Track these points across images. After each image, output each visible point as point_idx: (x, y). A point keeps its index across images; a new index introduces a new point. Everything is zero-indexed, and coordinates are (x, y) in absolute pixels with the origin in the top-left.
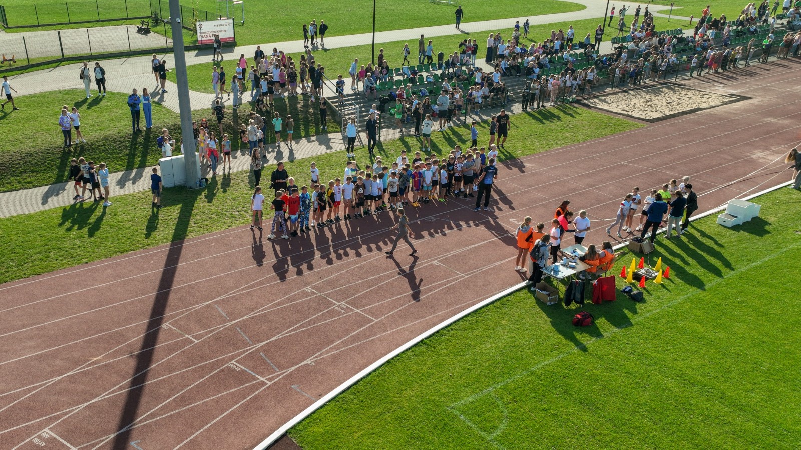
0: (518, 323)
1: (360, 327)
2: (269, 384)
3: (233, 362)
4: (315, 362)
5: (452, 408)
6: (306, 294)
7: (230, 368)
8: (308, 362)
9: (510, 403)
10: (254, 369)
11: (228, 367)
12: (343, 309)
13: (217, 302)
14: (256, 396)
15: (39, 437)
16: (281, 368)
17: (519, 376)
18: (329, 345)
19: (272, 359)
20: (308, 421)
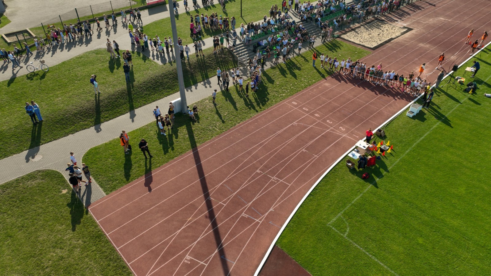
0: (342, 180)
1: (285, 189)
2: (261, 222)
3: (243, 213)
4: (274, 209)
5: (329, 224)
6: (258, 174)
7: (243, 217)
8: (271, 209)
9: (348, 220)
10: (252, 215)
11: (242, 216)
12: (275, 180)
13: (224, 183)
14: (258, 229)
15: (186, 259)
16: (263, 214)
17: (348, 206)
18: (276, 200)
19: (257, 210)
20: (281, 238)
